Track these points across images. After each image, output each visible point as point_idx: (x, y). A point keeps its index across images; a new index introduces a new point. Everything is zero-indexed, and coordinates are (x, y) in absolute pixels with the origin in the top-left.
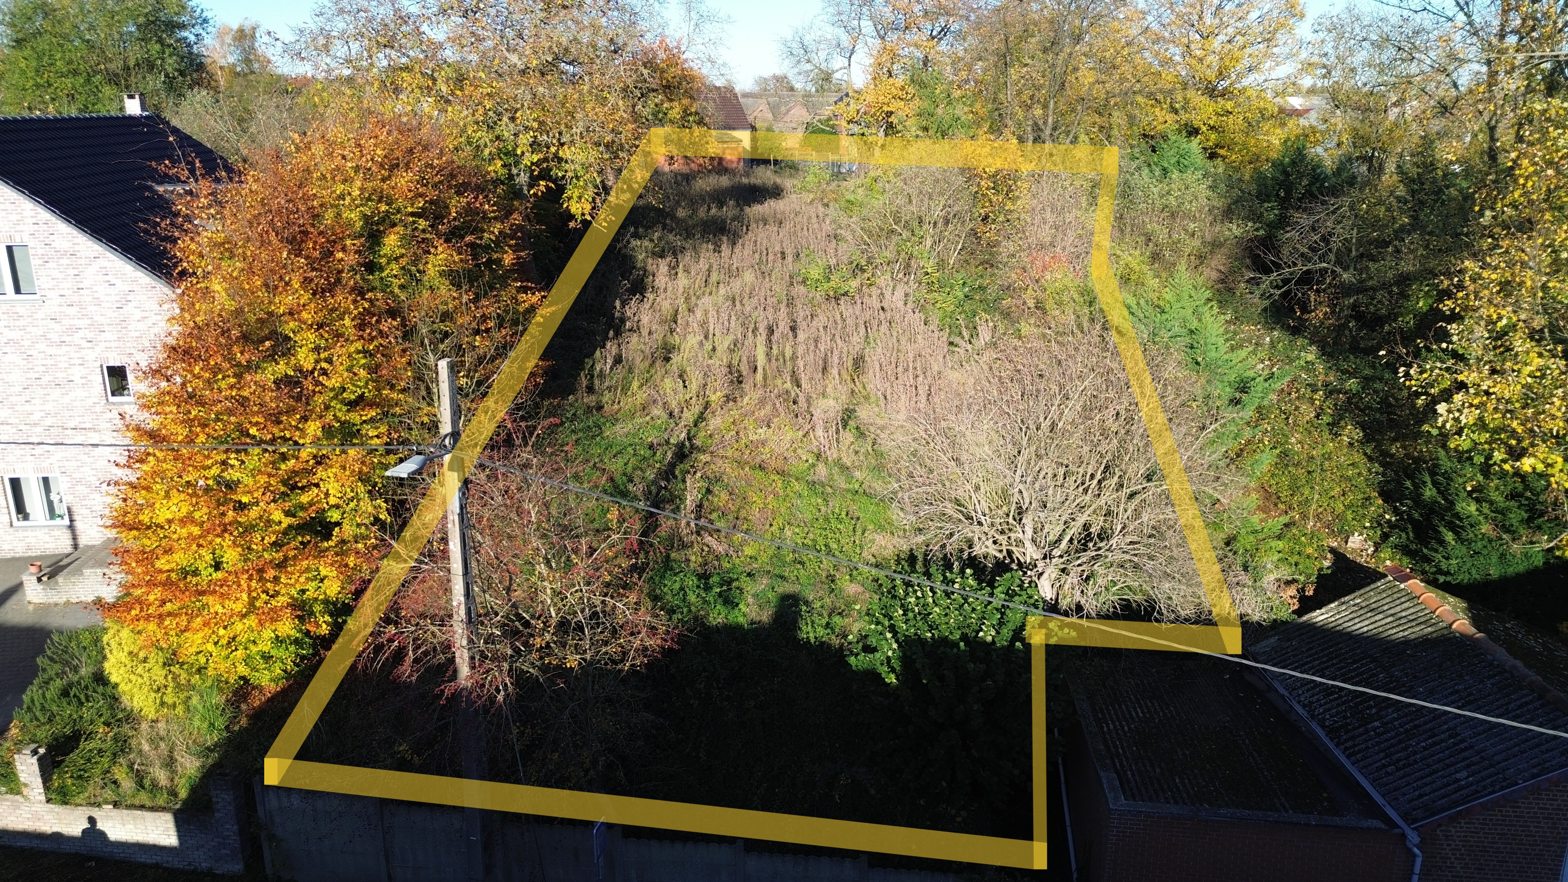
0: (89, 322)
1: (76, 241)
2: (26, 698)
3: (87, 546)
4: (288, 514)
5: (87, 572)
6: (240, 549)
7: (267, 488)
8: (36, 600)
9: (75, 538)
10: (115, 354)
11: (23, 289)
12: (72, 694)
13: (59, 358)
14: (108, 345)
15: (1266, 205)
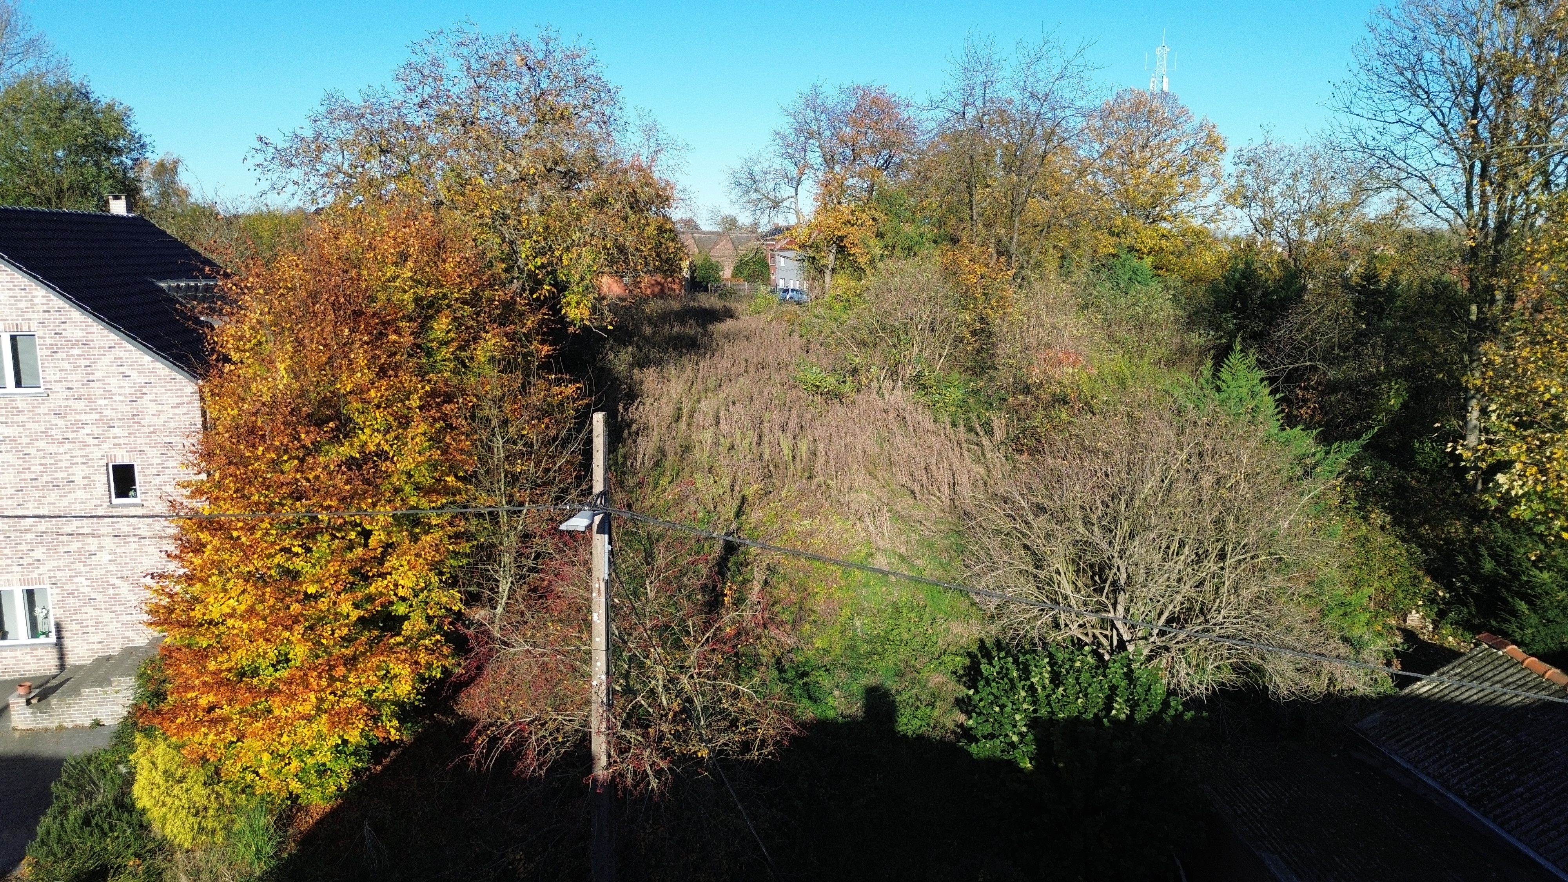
0: (97, 416)
1: (90, 329)
2: (40, 831)
3: (75, 666)
4: (356, 606)
5: (85, 691)
6: (310, 643)
7: (337, 576)
8: (22, 726)
9: (62, 657)
10: (124, 452)
11: (24, 382)
12: (93, 824)
13: (59, 457)
14: (117, 441)
15: (1224, 315)
